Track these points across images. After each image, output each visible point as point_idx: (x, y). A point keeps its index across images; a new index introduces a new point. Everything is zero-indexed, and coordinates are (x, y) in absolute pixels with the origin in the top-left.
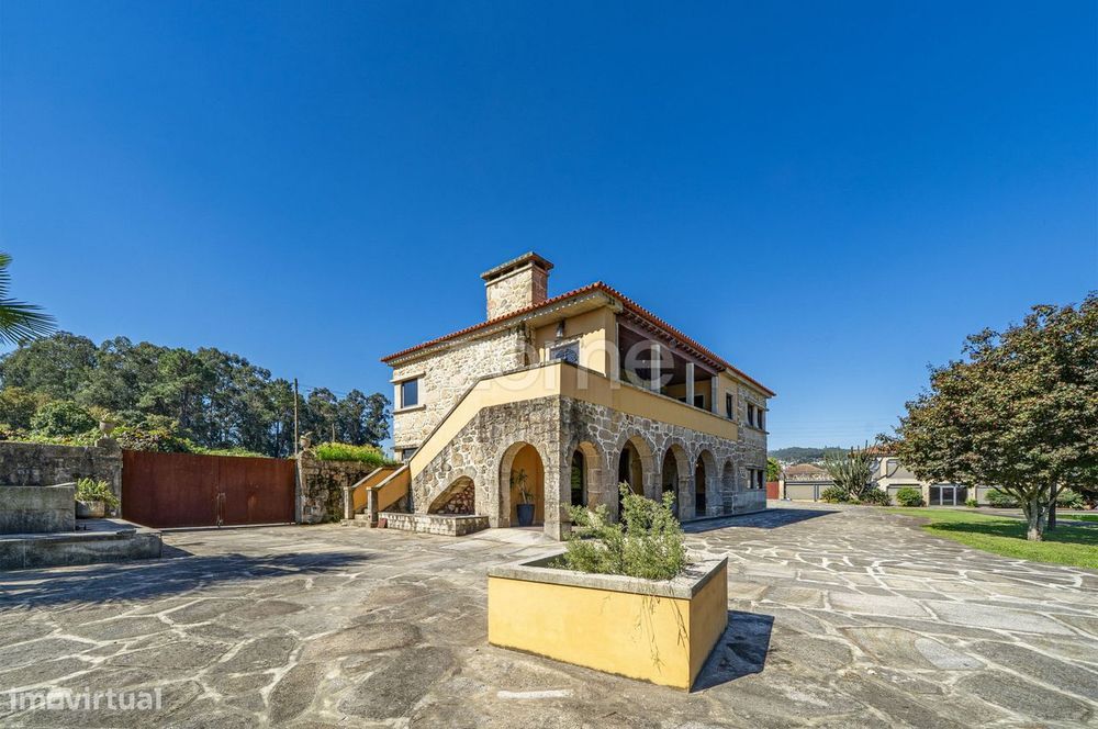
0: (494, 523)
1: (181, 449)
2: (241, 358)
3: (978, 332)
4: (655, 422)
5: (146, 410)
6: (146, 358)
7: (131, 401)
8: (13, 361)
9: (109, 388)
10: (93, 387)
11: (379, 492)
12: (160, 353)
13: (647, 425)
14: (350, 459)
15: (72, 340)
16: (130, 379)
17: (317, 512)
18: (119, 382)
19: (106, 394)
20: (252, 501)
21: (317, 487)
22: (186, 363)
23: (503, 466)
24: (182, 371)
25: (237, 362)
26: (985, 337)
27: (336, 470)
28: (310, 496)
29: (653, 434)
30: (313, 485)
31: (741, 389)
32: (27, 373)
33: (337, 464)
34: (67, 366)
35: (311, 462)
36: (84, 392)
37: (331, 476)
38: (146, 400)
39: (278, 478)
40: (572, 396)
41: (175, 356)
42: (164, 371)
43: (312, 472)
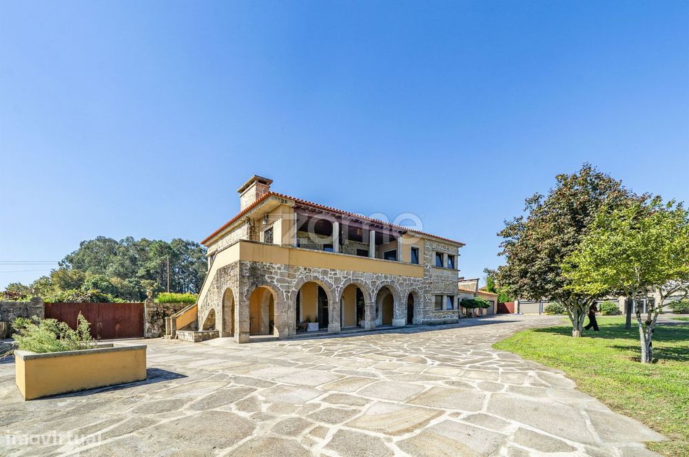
0: (220, 334)
1: (105, 300)
2: (195, 243)
3: (531, 196)
4: (333, 270)
5: (142, 277)
6: (142, 247)
7: (134, 272)
8: (78, 254)
9: (123, 266)
10: (114, 266)
11: (177, 320)
12: (149, 243)
13: (325, 273)
14: (175, 301)
15: (105, 241)
16: (133, 260)
17: (156, 331)
18: (127, 263)
19: (121, 270)
20: (118, 327)
21: (155, 318)
22: (163, 248)
23: (225, 302)
24: (161, 253)
25: (194, 245)
26: (536, 199)
27: (167, 308)
28: (151, 323)
29: (331, 278)
30: (153, 317)
31: (428, 243)
32: (83, 260)
33: (168, 305)
34: (103, 256)
35: (152, 304)
36: (110, 269)
37: (164, 311)
38: (141, 272)
39: (133, 314)
40: (251, 260)
41: (157, 245)
42: (151, 254)
43: (152, 309)
